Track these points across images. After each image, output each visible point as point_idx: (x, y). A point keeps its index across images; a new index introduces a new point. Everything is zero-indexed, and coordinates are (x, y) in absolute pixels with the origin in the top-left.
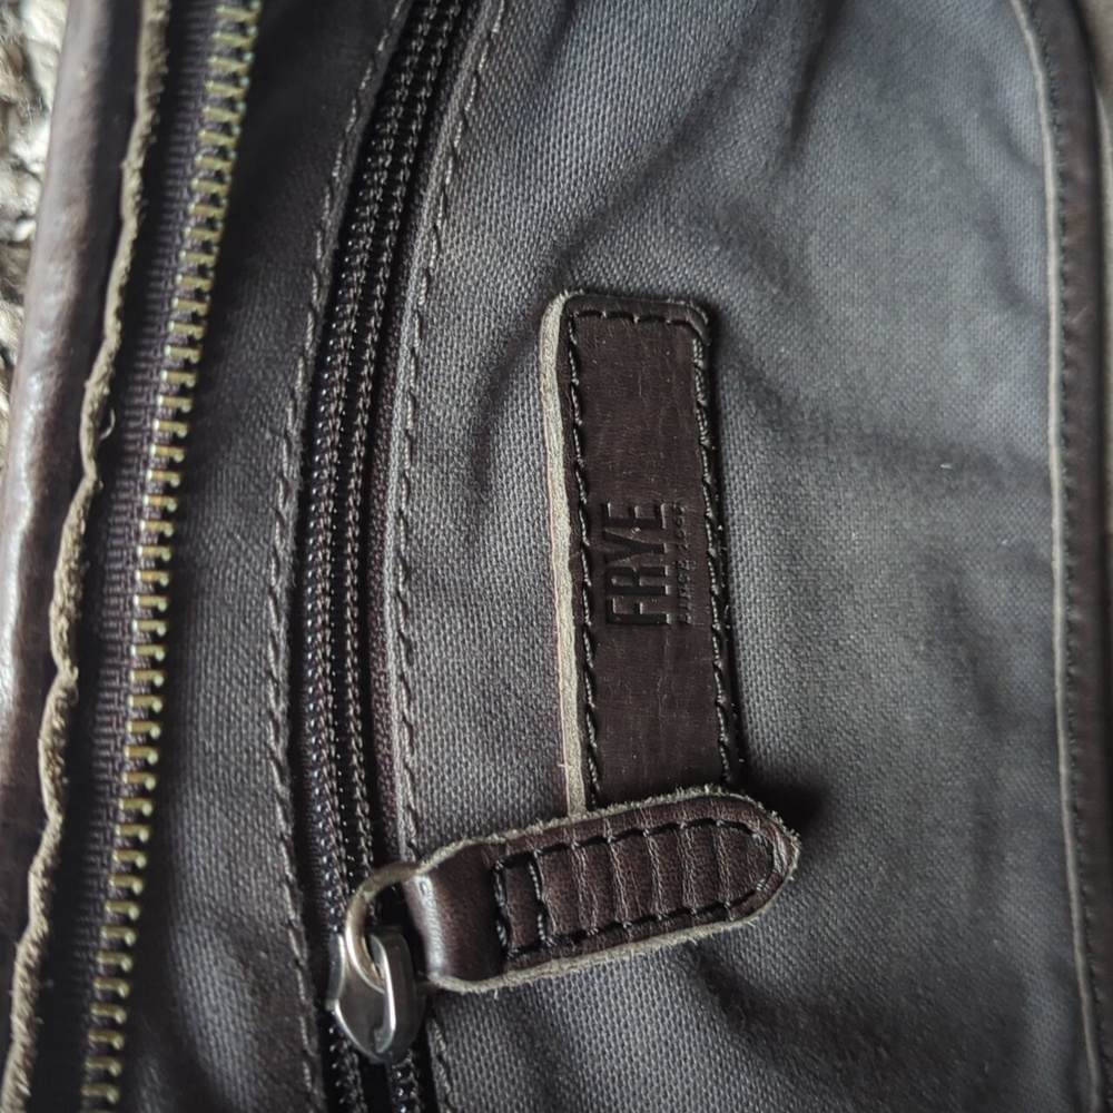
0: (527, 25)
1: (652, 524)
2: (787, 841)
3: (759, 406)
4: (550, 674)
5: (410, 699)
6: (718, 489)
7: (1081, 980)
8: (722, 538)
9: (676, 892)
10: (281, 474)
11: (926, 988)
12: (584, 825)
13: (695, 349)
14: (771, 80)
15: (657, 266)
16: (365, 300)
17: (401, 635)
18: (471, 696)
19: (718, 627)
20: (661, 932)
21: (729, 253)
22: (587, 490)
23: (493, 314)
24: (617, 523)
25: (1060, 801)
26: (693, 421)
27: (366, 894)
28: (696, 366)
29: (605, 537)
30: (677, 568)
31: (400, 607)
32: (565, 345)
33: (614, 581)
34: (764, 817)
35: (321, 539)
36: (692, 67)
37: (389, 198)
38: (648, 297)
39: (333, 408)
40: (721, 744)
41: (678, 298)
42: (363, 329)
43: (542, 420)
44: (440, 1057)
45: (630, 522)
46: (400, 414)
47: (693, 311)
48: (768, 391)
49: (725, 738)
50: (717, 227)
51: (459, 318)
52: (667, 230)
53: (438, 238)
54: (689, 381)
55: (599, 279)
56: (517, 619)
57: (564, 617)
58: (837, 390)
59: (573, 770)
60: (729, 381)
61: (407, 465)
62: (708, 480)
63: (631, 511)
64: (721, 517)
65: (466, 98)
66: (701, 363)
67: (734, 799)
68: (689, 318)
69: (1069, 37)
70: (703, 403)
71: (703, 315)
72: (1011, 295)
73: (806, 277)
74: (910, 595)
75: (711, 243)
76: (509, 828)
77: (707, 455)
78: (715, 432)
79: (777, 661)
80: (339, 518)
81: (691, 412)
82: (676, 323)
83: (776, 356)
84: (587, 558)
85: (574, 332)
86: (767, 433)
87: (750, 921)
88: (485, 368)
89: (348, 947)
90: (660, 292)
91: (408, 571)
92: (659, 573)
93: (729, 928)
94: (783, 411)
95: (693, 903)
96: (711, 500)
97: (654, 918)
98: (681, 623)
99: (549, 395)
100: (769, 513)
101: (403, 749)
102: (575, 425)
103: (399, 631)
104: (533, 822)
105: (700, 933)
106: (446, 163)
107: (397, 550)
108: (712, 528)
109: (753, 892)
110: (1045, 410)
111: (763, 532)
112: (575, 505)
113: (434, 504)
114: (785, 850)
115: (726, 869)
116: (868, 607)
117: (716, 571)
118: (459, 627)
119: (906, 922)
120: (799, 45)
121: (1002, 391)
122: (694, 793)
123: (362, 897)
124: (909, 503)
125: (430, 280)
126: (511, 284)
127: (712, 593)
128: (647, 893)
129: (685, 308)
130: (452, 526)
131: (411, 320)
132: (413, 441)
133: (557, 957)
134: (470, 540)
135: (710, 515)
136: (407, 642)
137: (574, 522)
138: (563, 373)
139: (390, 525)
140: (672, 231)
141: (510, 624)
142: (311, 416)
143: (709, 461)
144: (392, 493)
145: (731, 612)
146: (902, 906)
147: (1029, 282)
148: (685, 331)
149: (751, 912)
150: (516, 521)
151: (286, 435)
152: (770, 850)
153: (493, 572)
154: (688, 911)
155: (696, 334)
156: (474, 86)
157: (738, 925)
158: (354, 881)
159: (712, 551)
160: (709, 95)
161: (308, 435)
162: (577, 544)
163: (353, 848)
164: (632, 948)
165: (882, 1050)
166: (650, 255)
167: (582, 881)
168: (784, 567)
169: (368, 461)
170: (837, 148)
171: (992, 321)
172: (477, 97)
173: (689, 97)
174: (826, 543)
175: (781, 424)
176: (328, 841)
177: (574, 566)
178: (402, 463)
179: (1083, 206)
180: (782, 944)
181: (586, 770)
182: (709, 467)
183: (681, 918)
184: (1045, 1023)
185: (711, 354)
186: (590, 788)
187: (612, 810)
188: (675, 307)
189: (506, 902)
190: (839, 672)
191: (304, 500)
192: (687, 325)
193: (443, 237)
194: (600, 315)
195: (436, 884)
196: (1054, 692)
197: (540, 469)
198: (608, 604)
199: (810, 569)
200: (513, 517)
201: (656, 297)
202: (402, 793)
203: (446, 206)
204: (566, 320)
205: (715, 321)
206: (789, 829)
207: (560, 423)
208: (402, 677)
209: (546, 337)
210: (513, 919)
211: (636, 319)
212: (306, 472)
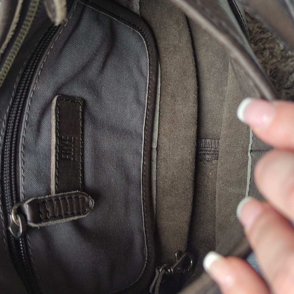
0: (57, 47)
1: (70, 141)
2: (92, 201)
3: (91, 119)
4: (49, 169)
5: (24, 171)
6: (83, 135)
7: (144, 232)
8: (83, 145)
9: (72, 210)
10: (2, 127)
11: (116, 232)
12: (55, 197)
13: (80, 108)
14: (100, 59)
15: (75, 91)
16: (22, 95)
17: (22, 159)
18: (35, 172)
19: (81, 161)
20: (69, 217)
21: (88, 90)
22: (59, 133)
23: (44, 99)
24: (64, 140)
25: (141, 198)
26: (79, 122)
27: (16, 207)
28: (80, 111)
29: (62, 143)
30: (74, 150)
31: (22, 154)
32: (57, 105)
33: (63, 151)
34: (88, 196)
35: (8, 140)
36: (86, 56)
37: (28, 77)
38: (72, 97)
39: (13, 115)
40: (80, 183)
41: (78, 98)
42: (20, 101)
43: (51, 119)
44: (28, 239)
45: (66, 140)
46: (25, 117)
47: (80, 100)
48: (93, 117)
49: (81, 182)
50: (86, 84)
51: (38, 99)
52: (77, 85)
53: (36, 84)
54: (79, 114)
55: (64, 93)
56: (44, 158)
57: (53, 158)
58: (105, 117)
59: (53, 187)
60: (86, 114)
61: (25, 127)
62: (81, 133)
63: (67, 138)
64: (83, 140)
65: (45, 59)
66: (81, 111)
67: (82, 193)
68: (80, 102)
69: (154, 53)
70: (81, 118)
71: (82, 101)
72: (138, 102)
73: (101, 95)
74: (114, 157)
75: (85, 88)
76: (42, 196)
77: (81, 128)
78: (83, 124)
79: (91, 168)
80: (12, 136)
81: (79, 120)
82: (77, 102)
83: (94, 110)
84: (58, 147)
85: (59, 103)
86: (92, 125)
87: (85, 216)
88: (42, 109)
89: (12, 217)
90: (74, 96)
91: (24, 147)
92: (71, 150)
93: (81, 217)
94: (95, 120)
95: (75, 212)
96: (81, 137)
97: (68, 214)
98: (74, 160)
99: (53, 115)
100: (91, 140)
101: (22, 181)
102: (58, 121)
103: (22, 158)
104: (46, 195)
105: (76, 218)
106: (39, 71)
107: (22, 143)
108: (81, 142)
109: (86, 210)
110: (142, 124)
111: (90, 144)
112: (57, 136)
113: (30, 135)
114: (92, 203)
115: (81, 206)
116: (106, 159)
117: (81, 150)
118: (33, 158)
119: (112, 219)
120: (105, 52)
121: (135, 119)
122: (75, 192)
123: (15, 208)
124: (116, 140)
125: (33, 92)
126: (48, 94)
127: (80, 155)
128: (67, 210)
129: (79, 100)
130: (33, 139)
131: (29, 99)
132: (27, 122)
133: (51, 220)
134: (36, 142)
135: (81, 140)
136: (23, 161)
137: (56, 140)
138: (56, 111)
139: (21, 138)
140: (78, 85)
141: (43, 159)
142: (9, 117)
143: (81, 129)
144: (22, 132)
145: (83, 158)
146: (111, 216)
147: (142, 99)
148: (79, 104)
149: (85, 214)
150: (45, 139)
151: (4, 120)
152: (89, 203)
153: (40, 148)
154: (74, 213)
155: (80, 105)
156: (46, 57)
157: (83, 216)
158: (13, 205)
159: (81, 147)
160: (89, 61)
161: (8, 120)
162: (57, 144)
163: (12, 199)
164: (64, 220)
165: (108, 242)
166: (74, 89)
167: (55, 207)
168: (93, 151)
169: (18, 126)
170: (110, 71)
171: (134, 106)
172: (47, 59)
173: (85, 62)
174: (101, 146)
175: (94, 123)
176: (8, 198)
177: (56, 148)
178: (25, 126)
179: (153, 85)
180: (90, 222)
181: (55, 187)
182: (81, 130)
183: (73, 215)
184: (138, 240)
185: (83, 109)
186: (56, 191)
187: (60, 194)
188: (77, 99)
189: (42, 210)
190: (101, 171)
191: (6, 132)
192: (79, 103)
193: (37, 84)
194: (63, 100)
195: (28, 206)
196: (141, 177)
197: (50, 129)
198: (62, 156)
199: (97, 151)
200: (44, 138)
201: (74, 97)
202: (21, 190)
203: (38, 78)
204: (57, 101)
205: (84, 102)
206: (92, 199)
207: (55, 121)
208: (22, 167)
209: (53, 103)
210: (42, 213)
211: (70, 101)
212: (7, 127)
